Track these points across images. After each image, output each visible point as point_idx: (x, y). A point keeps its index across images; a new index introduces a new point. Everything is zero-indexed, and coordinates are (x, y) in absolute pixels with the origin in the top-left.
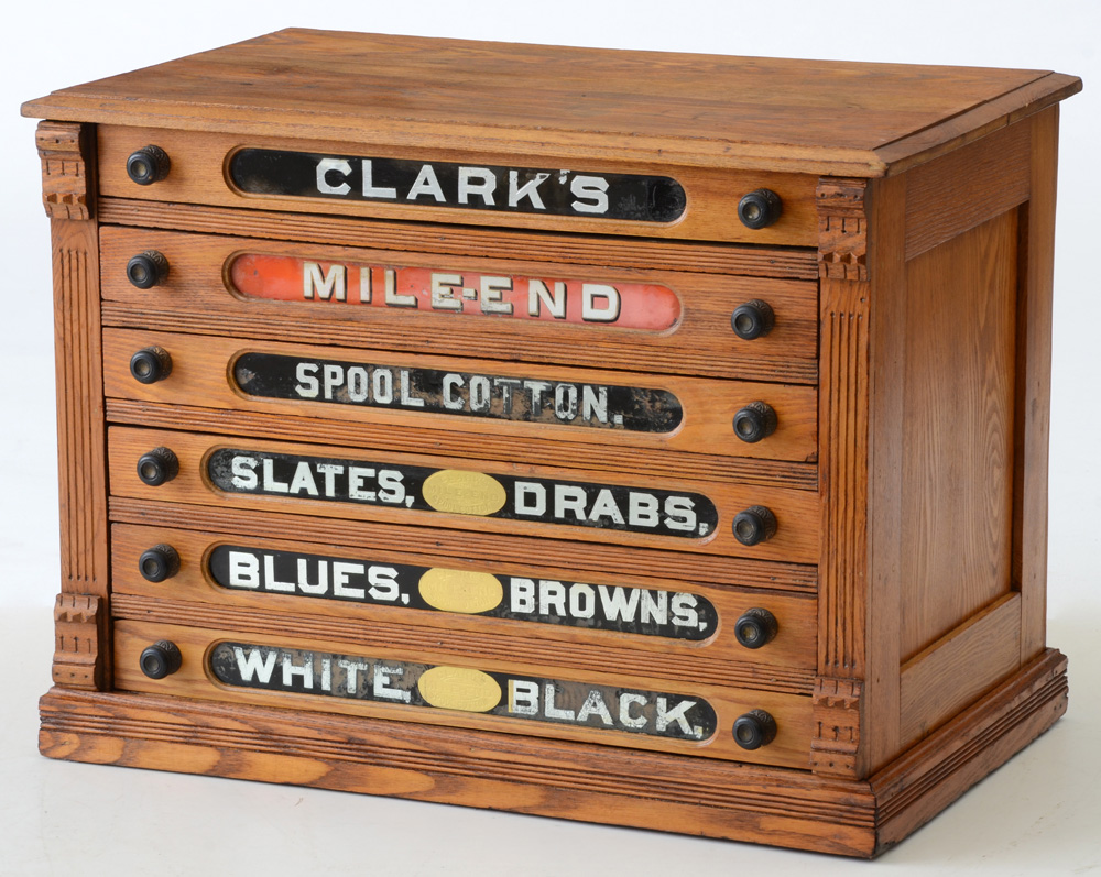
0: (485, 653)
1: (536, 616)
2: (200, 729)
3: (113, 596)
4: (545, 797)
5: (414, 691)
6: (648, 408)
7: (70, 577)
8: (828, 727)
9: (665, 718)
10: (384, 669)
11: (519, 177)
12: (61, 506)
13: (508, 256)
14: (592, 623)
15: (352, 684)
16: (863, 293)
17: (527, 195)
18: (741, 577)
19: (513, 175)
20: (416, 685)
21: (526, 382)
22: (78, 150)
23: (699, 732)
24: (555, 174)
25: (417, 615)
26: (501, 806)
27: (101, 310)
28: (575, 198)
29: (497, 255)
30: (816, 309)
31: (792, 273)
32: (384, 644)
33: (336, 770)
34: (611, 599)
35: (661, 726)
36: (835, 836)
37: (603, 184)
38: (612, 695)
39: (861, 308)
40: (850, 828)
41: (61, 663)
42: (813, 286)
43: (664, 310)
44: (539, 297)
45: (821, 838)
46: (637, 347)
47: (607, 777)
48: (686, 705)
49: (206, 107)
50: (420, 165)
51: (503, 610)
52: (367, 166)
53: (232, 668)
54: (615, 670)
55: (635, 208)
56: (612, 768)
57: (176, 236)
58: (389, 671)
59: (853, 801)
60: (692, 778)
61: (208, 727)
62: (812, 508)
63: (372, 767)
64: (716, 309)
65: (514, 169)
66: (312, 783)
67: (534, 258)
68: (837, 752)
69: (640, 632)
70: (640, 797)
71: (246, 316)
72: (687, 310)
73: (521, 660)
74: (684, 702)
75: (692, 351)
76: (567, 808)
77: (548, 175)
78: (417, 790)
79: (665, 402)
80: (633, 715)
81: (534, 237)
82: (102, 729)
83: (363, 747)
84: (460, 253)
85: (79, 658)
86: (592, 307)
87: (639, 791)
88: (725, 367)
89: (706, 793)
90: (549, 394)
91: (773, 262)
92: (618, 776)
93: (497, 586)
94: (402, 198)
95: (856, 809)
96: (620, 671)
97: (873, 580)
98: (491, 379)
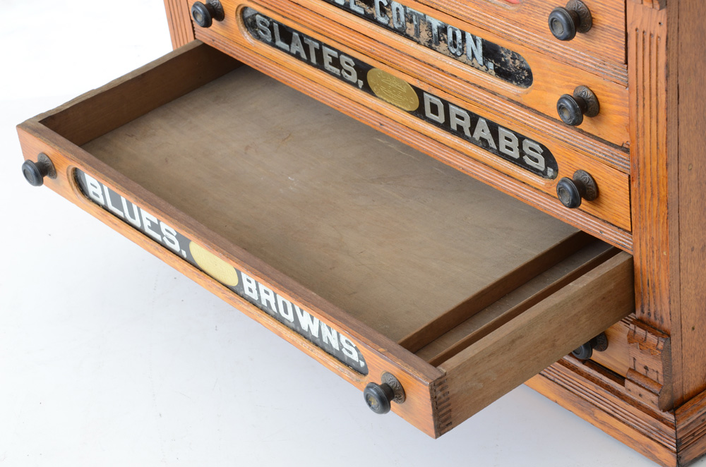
8: (640, 364)
16: (662, 16)
30: (624, 21)
36: (647, 446)
45: (638, 443)
46: (494, 15)
59: (659, 426)
95: (663, 434)
97: (681, 255)
98: (405, 7)
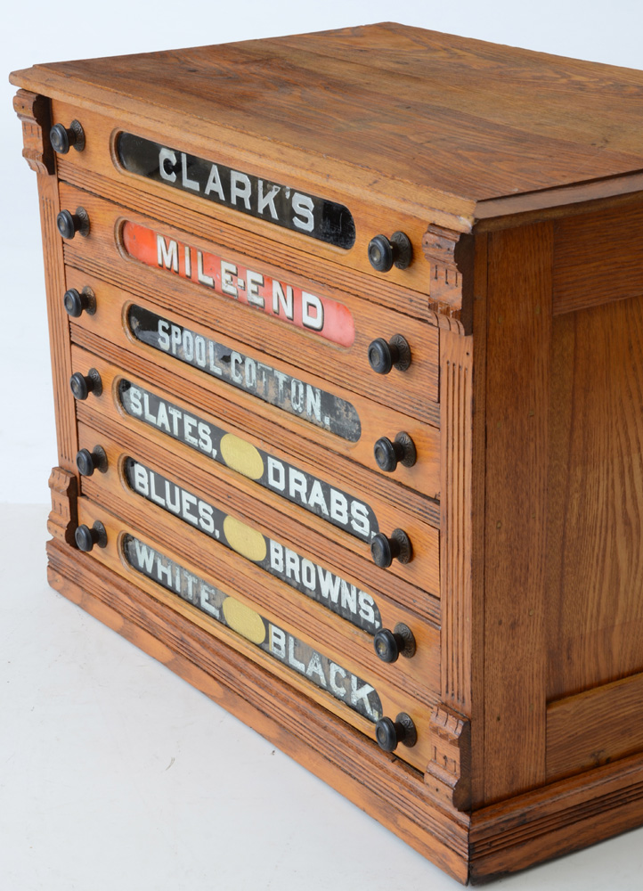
1: (284, 577)
2: (114, 597)
3: (81, 477)
4: (280, 734)
5: (221, 611)
6: (344, 416)
7: (62, 455)
8: (440, 754)
9: (356, 694)
10: (206, 587)
11: (264, 187)
13: (255, 255)
14: (313, 595)
15: (190, 592)
16: (469, 346)
17: (268, 205)
18: (395, 592)
19: (261, 185)
20: (222, 606)
21: (275, 371)
22: (32, 116)
23: (375, 715)
24: (283, 188)
25: (222, 551)
26: (257, 729)
27: (64, 251)
28: (294, 213)
29: (249, 254)
30: (437, 354)
31: (423, 315)
32: (204, 568)
33: (177, 658)
35: (353, 701)
36: (442, 854)
37: (311, 205)
38: (325, 662)
39: (468, 362)
40: (453, 853)
41: (52, 521)
42: (436, 332)
43: (350, 330)
44: (278, 295)
45: (433, 850)
46: (328, 360)
48: (368, 689)
50: (210, 165)
51: (266, 565)
52: (184, 161)
53: (134, 555)
54: (324, 642)
55: (329, 231)
57: (92, 197)
58: (208, 590)
59: (454, 829)
63: (193, 666)
64: (374, 336)
65: (262, 180)
67: (270, 261)
68: (442, 781)
69: (340, 615)
70: (329, 760)
71: (128, 273)
72: (358, 333)
74: (366, 686)
75: (361, 373)
76: (291, 748)
77: (279, 189)
79: (353, 415)
80: (337, 683)
82: (73, 578)
84: (229, 246)
85: (60, 520)
86: (308, 314)
90: (288, 385)
91: (411, 301)
93: (262, 543)
94: (202, 191)
95: (456, 838)
96: (327, 645)
97: (486, 625)
98: (256, 363)
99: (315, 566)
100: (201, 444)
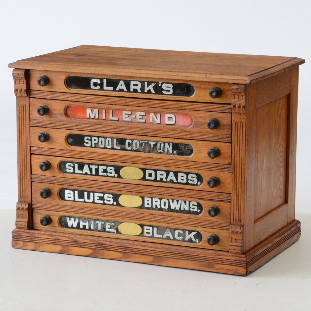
0: (137, 219)
1: (151, 208)
2: (57, 240)
3: (32, 203)
4: (154, 259)
5: (117, 229)
6: (184, 149)
7: (21, 197)
8: (234, 239)
9: (188, 236)
10: (109, 223)
11: (148, 84)
12: (18, 177)
13: (144, 106)
14: (167, 210)
15: (100, 227)
16: (244, 116)
17: (150, 89)
18: (209, 197)
19: (146, 83)
20: (118, 228)
21: (149, 142)
22: (24, 77)
23: (197, 241)
24: (158, 83)
25: (118, 208)
26: (141, 262)
27: (30, 122)
28: (163, 90)
29: (141, 106)
30: (231, 121)
31: (224, 111)
32: (109, 216)
33: (95, 252)
34: (173, 203)
35: (187, 239)
36: (235, 270)
37: (171, 86)
38: (173, 230)
39: (244, 121)
40: (240, 267)
41: (18, 221)
42: (230, 115)
43: (188, 121)
44: (153, 118)
45: (231, 270)
46: (181, 132)
47: (171, 254)
48: (194, 233)
49: (60, 64)
50: (120, 80)
51: (142, 206)
52: (105, 81)
53: (66, 223)
54: (174, 223)
55: (180, 93)
56: (173, 251)
57: (51, 101)
58: (110, 224)
59: (240, 260)
60: (195, 254)
61: (59, 240)
62: (230, 177)
63: (105, 251)
64: (203, 121)
65: (146, 82)
66: (88, 255)
67: (152, 107)
68: (236, 246)
69: (181, 213)
70: (181, 259)
71: (70, 123)
72: (195, 121)
73: (147, 220)
74: (193, 232)
75: (196, 133)
76: (160, 262)
77: (156, 83)
78: (118, 257)
79: (188, 147)
80: (179, 236)
81: (152, 101)
82: (29, 240)
83: (102, 245)
84: (131, 105)
85: (23, 220)
86: (168, 120)
87: (180, 257)
88: (205, 137)
89: (199, 258)
90: (156, 145)
91: (219, 108)
92: (174, 253)
93: (141, 200)
94: (115, 90)
95: (241, 262)
96: (175, 223)
97: (247, 197)
98: (139, 141)
99: (168, 200)
100: (108, 174)
